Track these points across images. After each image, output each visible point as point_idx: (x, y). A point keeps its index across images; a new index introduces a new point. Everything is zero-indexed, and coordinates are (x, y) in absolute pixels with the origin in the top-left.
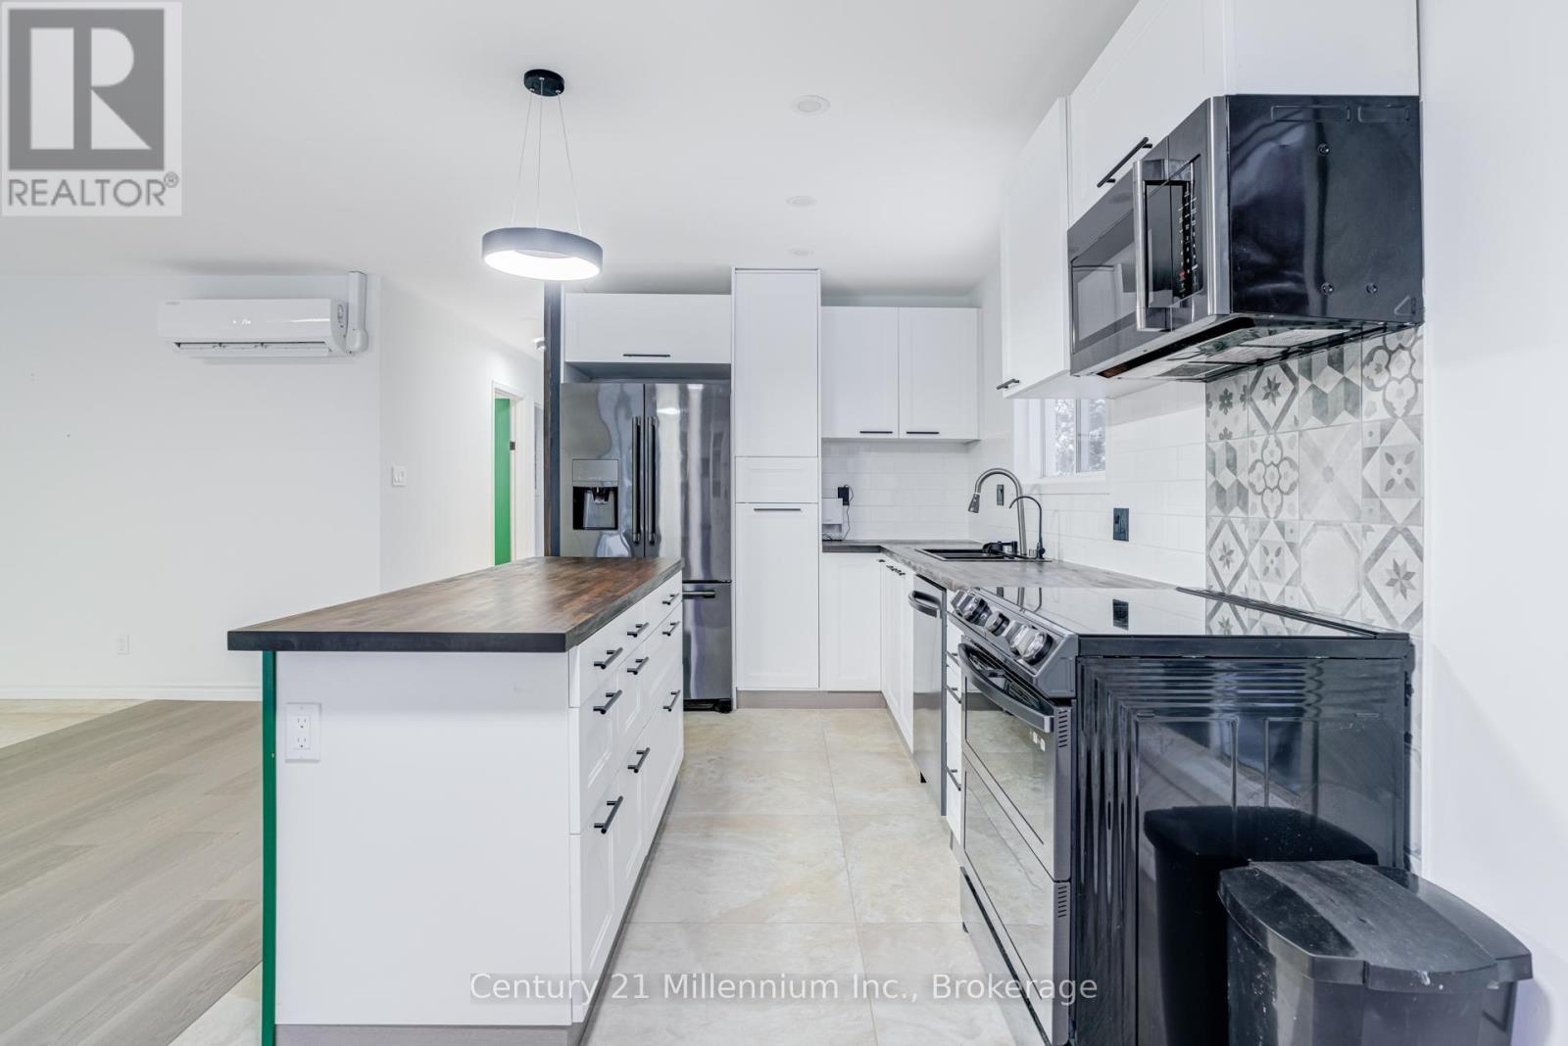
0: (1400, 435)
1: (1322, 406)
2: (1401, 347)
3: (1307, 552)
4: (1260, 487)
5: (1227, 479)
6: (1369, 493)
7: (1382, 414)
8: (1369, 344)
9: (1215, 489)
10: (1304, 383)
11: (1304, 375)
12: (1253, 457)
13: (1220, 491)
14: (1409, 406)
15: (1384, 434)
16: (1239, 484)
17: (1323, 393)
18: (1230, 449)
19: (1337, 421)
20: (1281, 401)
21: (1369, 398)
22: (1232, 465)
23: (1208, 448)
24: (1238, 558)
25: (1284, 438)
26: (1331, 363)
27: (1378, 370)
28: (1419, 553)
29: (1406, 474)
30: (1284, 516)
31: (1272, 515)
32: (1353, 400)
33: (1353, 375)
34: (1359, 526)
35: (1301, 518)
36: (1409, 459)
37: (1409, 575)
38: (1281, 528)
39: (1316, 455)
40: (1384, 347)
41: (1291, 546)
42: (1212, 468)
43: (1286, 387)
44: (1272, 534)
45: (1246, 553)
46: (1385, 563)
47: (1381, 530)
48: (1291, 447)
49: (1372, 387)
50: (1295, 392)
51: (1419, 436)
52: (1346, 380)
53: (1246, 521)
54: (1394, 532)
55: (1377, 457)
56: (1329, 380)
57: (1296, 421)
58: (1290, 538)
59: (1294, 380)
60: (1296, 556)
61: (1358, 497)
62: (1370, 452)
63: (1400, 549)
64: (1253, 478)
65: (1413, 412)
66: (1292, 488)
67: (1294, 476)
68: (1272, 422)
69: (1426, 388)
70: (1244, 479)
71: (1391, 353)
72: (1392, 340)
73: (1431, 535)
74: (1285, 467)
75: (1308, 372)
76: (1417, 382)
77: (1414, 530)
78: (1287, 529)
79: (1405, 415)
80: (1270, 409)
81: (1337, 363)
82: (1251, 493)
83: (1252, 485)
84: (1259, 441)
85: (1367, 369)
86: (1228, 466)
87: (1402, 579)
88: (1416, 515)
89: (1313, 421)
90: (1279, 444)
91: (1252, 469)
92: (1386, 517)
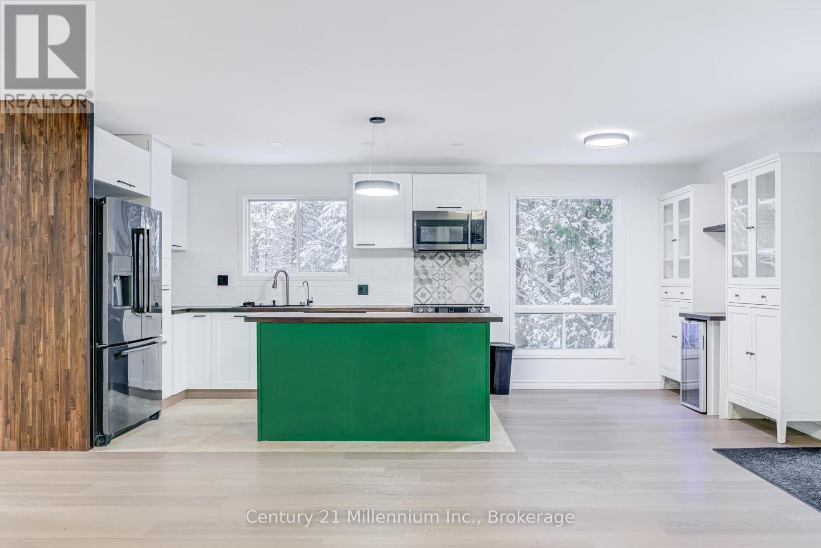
0: (478, 270)
1: (458, 263)
2: (479, 256)
3: (453, 293)
4: (437, 279)
5: (424, 277)
6: (471, 280)
7: (474, 266)
8: (471, 254)
9: (418, 280)
10: (453, 258)
11: (453, 256)
12: (434, 273)
13: (421, 281)
14: (481, 266)
15: (475, 270)
16: (429, 279)
17: (459, 261)
18: (424, 270)
19: (463, 267)
20: (445, 261)
21: (471, 263)
22: (426, 273)
23: (414, 269)
24: (428, 295)
25: (446, 269)
26: (461, 255)
27: (474, 258)
28: (483, 291)
29: (480, 277)
30: (446, 285)
31: (442, 285)
32: (467, 263)
33: (468, 259)
34: (469, 287)
35: (452, 285)
36: (481, 275)
37: (480, 295)
38: (445, 288)
39: (457, 273)
40: (475, 255)
41: (449, 292)
42: (416, 273)
43: (447, 259)
44: (442, 289)
45: (431, 294)
46: (476, 293)
47: (474, 287)
48: (449, 270)
49: (472, 261)
50: (450, 259)
51: (483, 271)
52: (466, 260)
53: (432, 287)
54: (478, 287)
55: (473, 274)
56: (461, 259)
57: (450, 266)
58: (449, 290)
59: (450, 257)
60: (451, 294)
61: (468, 281)
62: (471, 273)
63: (479, 290)
64: (434, 277)
65: (482, 267)
66: (449, 279)
67: (450, 277)
68: (442, 265)
69: (484, 263)
70: (430, 277)
71: (476, 256)
72: (477, 254)
73: (485, 288)
74: (446, 275)
75: (454, 256)
76: (482, 262)
77: (482, 287)
78: (447, 288)
79: (480, 267)
80: (441, 262)
81: (463, 256)
82: (433, 281)
83: (434, 279)
84: (437, 269)
85: (470, 258)
86: (424, 273)
87: (479, 295)
88: (482, 284)
89: (456, 266)
90: (444, 270)
91: (434, 275)
92: (475, 284)
